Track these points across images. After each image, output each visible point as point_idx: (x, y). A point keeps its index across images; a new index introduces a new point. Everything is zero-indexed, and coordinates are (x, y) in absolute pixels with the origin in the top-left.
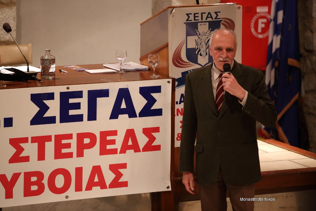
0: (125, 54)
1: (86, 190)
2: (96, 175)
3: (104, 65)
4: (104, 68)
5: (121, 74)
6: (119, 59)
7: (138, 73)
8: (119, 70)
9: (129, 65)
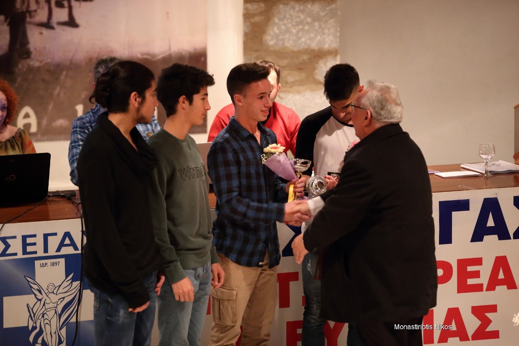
0: (493, 150)
1: (439, 342)
2: (453, 321)
3: (462, 166)
4: (461, 169)
5: (487, 178)
6: (484, 156)
7: (512, 176)
8: (484, 172)
9: (499, 165)
